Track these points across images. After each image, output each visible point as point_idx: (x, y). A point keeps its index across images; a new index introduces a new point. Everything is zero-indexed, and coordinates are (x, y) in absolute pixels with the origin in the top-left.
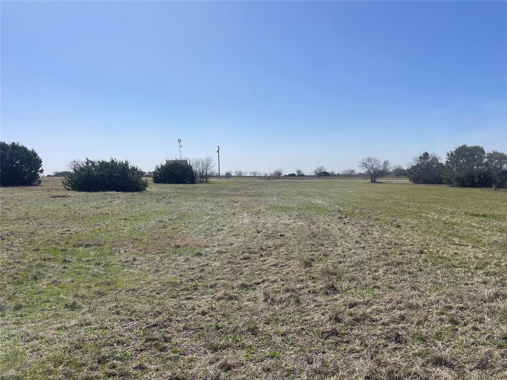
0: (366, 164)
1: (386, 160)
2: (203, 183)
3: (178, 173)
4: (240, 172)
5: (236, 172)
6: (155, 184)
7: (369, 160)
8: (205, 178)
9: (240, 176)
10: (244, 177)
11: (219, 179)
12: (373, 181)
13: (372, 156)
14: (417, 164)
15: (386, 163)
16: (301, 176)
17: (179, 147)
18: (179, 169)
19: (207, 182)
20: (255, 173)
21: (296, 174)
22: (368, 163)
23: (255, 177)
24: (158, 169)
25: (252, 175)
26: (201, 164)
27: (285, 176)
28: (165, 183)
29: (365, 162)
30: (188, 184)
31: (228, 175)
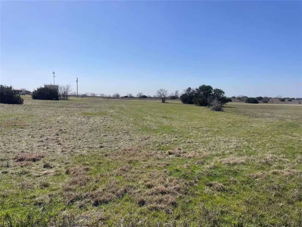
0: (160, 93)
1: (177, 90)
2: (64, 100)
3: (47, 94)
4: (94, 94)
5: (91, 94)
6: (33, 100)
7: (161, 90)
8: (65, 96)
9: (94, 96)
10: (96, 97)
11: (77, 98)
12: (163, 102)
13: (163, 88)
14: (185, 93)
15: (177, 92)
16: (131, 97)
17: (53, 77)
18: (49, 91)
19: (67, 99)
20: (103, 95)
21: (129, 96)
22: (161, 92)
23: (103, 97)
24: (35, 91)
25: (101, 96)
26: (63, 88)
27: (122, 97)
28: (39, 99)
29: (159, 91)
30: (54, 100)
31: (84, 96)
